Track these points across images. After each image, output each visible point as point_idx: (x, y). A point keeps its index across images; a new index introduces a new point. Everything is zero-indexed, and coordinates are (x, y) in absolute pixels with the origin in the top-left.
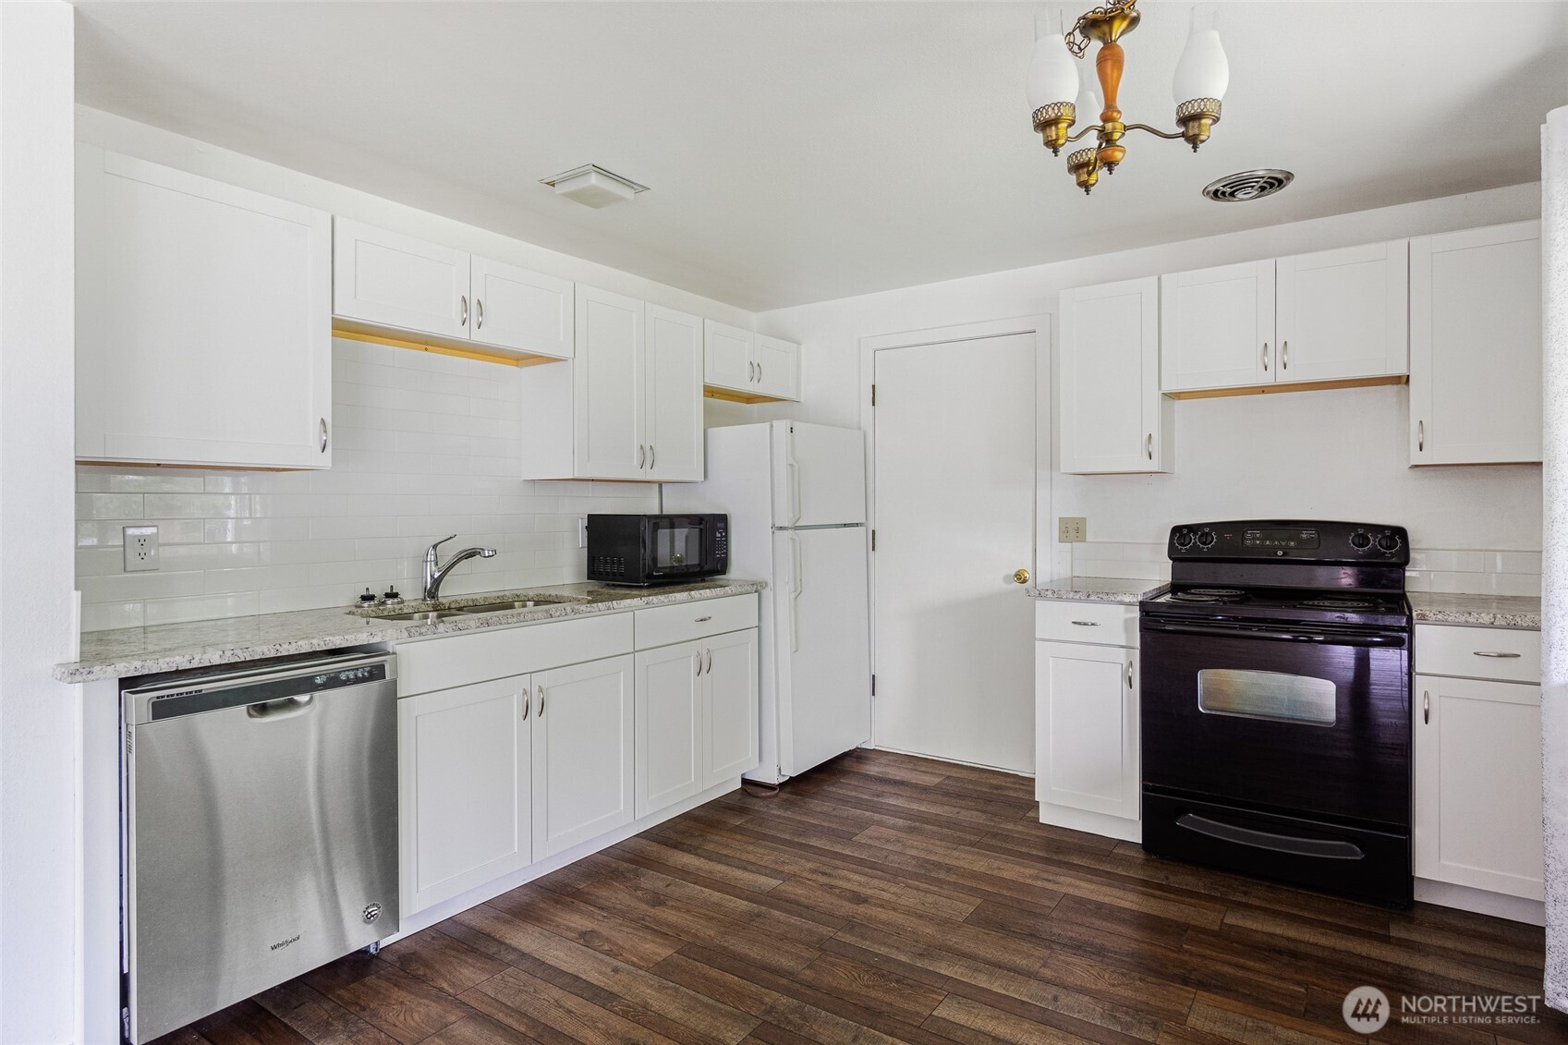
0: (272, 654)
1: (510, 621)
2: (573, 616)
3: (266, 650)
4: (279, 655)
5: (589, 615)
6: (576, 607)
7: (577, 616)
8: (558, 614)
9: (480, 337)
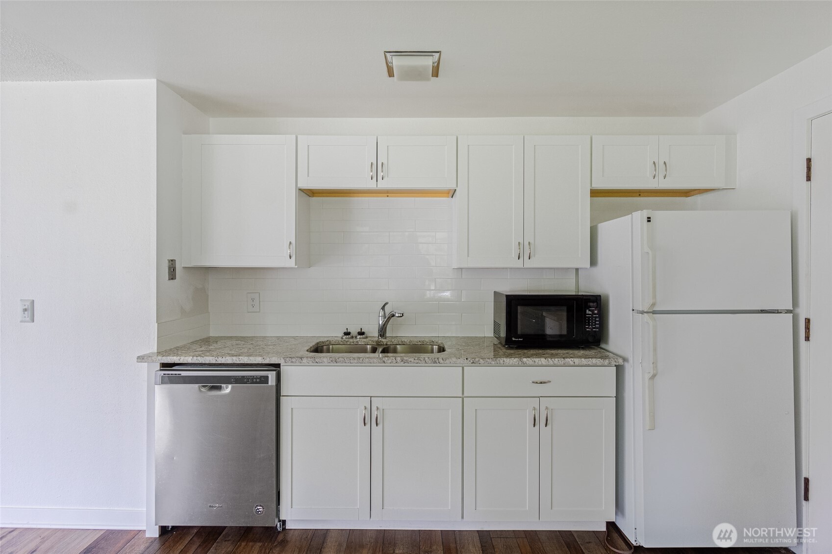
0: (214, 362)
1: (352, 361)
2: (402, 364)
3: (211, 359)
4: (217, 362)
5: (417, 365)
6: (405, 358)
7: (406, 364)
8: (390, 361)
9: (383, 185)
